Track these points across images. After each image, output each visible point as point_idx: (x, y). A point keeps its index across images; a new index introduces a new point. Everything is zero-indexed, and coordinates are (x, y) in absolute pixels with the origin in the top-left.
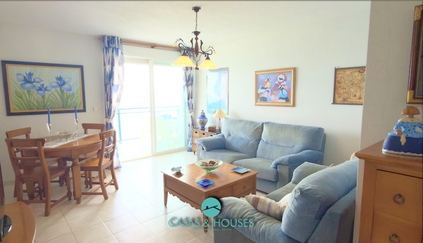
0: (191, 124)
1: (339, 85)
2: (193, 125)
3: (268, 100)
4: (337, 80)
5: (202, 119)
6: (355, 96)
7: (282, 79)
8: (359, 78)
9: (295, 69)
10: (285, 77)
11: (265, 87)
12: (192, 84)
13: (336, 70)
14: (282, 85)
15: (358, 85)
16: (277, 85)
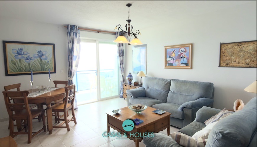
0: (122, 80)
1: (223, 55)
2: (123, 81)
3: (173, 65)
4: (222, 51)
5: (129, 77)
6: (235, 61)
7: (183, 51)
8: (238, 49)
9: (192, 45)
10: (185, 50)
11: (172, 56)
12: (123, 55)
13: (221, 44)
14: (183, 55)
15: (237, 54)
16: (180, 55)
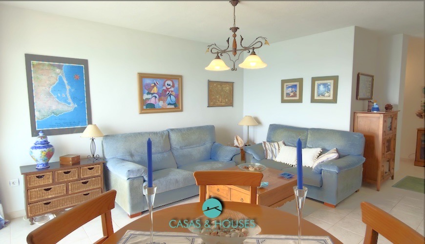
1: (211, 93)
4: (210, 89)
6: (219, 101)
7: (170, 85)
8: (220, 89)
9: (182, 78)
10: (173, 83)
11: (152, 92)
13: (209, 82)
14: (169, 91)
15: (220, 94)
16: (165, 91)
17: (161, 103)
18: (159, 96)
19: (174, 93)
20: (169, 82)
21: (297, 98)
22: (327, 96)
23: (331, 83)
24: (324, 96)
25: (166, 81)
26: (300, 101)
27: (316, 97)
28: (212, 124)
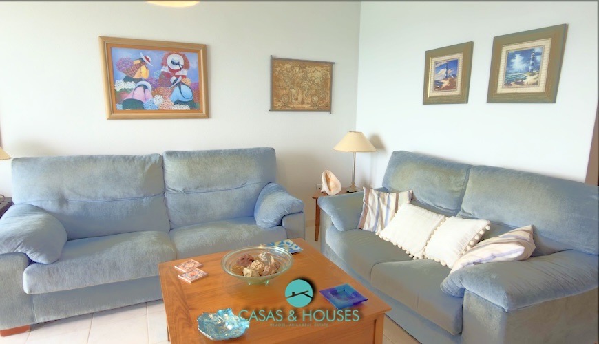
1: (277, 83)
4: (274, 75)
6: (297, 99)
7: (178, 64)
8: (300, 75)
9: (206, 48)
10: (186, 61)
11: (136, 77)
13: (273, 60)
14: (178, 77)
15: (299, 85)
16: (168, 76)
17: (158, 100)
18: (154, 87)
19: (188, 81)
20: (177, 58)
21: (457, 92)
22: (528, 85)
23: (543, 47)
24: (522, 84)
25: (170, 54)
26: (463, 98)
27: (501, 89)
28: (270, 146)
